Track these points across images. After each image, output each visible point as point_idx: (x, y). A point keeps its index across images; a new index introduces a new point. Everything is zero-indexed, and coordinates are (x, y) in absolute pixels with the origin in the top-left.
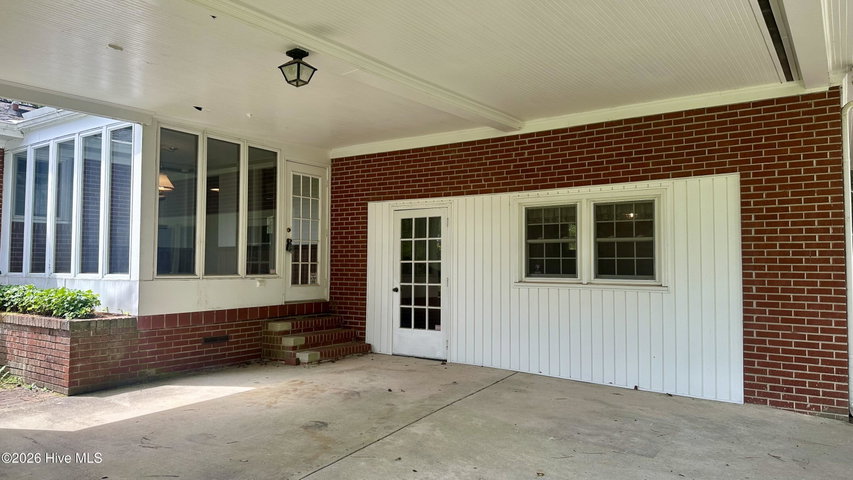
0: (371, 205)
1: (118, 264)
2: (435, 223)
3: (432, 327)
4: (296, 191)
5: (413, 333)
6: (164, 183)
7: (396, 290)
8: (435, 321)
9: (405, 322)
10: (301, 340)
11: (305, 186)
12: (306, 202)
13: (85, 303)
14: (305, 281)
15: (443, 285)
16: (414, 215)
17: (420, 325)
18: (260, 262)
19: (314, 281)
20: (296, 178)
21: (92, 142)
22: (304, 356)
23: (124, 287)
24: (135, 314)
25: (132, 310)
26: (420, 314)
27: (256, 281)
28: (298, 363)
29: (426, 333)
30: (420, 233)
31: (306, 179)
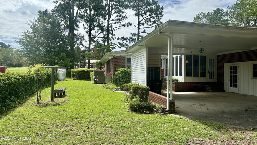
0: (225, 64)
1: (181, 75)
2: (236, 67)
3: (236, 87)
4: (210, 62)
5: (232, 88)
6: (187, 62)
7: (229, 80)
8: (236, 86)
9: (231, 86)
10: (210, 88)
11: (211, 61)
12: (212, 64)
13: (177, 80)
14: (212, 78)
15: (238, 79)
16: (232, 66)
17: (234, 87)
18: (203, 75)
19: (214, 78)
20: (210, 60)
21: (177, 57)
22: (210, 91)
23: (182, 78)
24: (183, 82)
25: (183, 81)
26: (234, 85)
27: (202, 78)
28: (209, 91)
29: (235, 88)
30: (234, 69)
31: (212, 60)
